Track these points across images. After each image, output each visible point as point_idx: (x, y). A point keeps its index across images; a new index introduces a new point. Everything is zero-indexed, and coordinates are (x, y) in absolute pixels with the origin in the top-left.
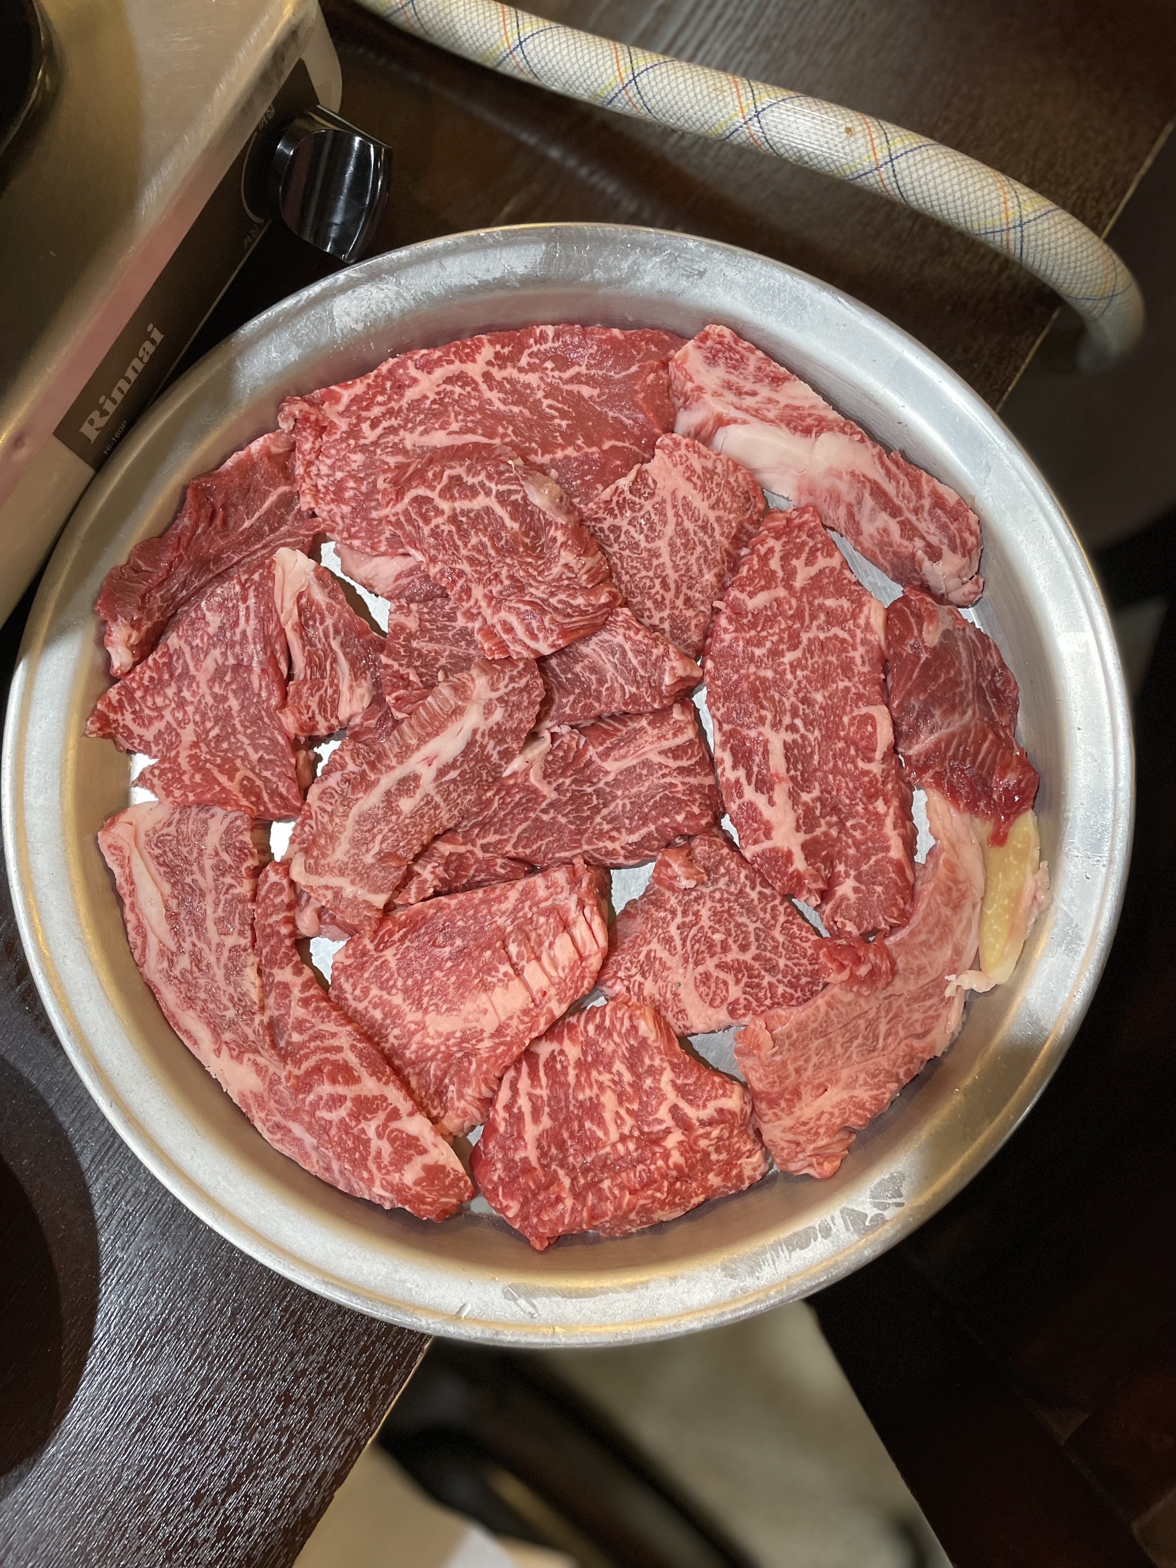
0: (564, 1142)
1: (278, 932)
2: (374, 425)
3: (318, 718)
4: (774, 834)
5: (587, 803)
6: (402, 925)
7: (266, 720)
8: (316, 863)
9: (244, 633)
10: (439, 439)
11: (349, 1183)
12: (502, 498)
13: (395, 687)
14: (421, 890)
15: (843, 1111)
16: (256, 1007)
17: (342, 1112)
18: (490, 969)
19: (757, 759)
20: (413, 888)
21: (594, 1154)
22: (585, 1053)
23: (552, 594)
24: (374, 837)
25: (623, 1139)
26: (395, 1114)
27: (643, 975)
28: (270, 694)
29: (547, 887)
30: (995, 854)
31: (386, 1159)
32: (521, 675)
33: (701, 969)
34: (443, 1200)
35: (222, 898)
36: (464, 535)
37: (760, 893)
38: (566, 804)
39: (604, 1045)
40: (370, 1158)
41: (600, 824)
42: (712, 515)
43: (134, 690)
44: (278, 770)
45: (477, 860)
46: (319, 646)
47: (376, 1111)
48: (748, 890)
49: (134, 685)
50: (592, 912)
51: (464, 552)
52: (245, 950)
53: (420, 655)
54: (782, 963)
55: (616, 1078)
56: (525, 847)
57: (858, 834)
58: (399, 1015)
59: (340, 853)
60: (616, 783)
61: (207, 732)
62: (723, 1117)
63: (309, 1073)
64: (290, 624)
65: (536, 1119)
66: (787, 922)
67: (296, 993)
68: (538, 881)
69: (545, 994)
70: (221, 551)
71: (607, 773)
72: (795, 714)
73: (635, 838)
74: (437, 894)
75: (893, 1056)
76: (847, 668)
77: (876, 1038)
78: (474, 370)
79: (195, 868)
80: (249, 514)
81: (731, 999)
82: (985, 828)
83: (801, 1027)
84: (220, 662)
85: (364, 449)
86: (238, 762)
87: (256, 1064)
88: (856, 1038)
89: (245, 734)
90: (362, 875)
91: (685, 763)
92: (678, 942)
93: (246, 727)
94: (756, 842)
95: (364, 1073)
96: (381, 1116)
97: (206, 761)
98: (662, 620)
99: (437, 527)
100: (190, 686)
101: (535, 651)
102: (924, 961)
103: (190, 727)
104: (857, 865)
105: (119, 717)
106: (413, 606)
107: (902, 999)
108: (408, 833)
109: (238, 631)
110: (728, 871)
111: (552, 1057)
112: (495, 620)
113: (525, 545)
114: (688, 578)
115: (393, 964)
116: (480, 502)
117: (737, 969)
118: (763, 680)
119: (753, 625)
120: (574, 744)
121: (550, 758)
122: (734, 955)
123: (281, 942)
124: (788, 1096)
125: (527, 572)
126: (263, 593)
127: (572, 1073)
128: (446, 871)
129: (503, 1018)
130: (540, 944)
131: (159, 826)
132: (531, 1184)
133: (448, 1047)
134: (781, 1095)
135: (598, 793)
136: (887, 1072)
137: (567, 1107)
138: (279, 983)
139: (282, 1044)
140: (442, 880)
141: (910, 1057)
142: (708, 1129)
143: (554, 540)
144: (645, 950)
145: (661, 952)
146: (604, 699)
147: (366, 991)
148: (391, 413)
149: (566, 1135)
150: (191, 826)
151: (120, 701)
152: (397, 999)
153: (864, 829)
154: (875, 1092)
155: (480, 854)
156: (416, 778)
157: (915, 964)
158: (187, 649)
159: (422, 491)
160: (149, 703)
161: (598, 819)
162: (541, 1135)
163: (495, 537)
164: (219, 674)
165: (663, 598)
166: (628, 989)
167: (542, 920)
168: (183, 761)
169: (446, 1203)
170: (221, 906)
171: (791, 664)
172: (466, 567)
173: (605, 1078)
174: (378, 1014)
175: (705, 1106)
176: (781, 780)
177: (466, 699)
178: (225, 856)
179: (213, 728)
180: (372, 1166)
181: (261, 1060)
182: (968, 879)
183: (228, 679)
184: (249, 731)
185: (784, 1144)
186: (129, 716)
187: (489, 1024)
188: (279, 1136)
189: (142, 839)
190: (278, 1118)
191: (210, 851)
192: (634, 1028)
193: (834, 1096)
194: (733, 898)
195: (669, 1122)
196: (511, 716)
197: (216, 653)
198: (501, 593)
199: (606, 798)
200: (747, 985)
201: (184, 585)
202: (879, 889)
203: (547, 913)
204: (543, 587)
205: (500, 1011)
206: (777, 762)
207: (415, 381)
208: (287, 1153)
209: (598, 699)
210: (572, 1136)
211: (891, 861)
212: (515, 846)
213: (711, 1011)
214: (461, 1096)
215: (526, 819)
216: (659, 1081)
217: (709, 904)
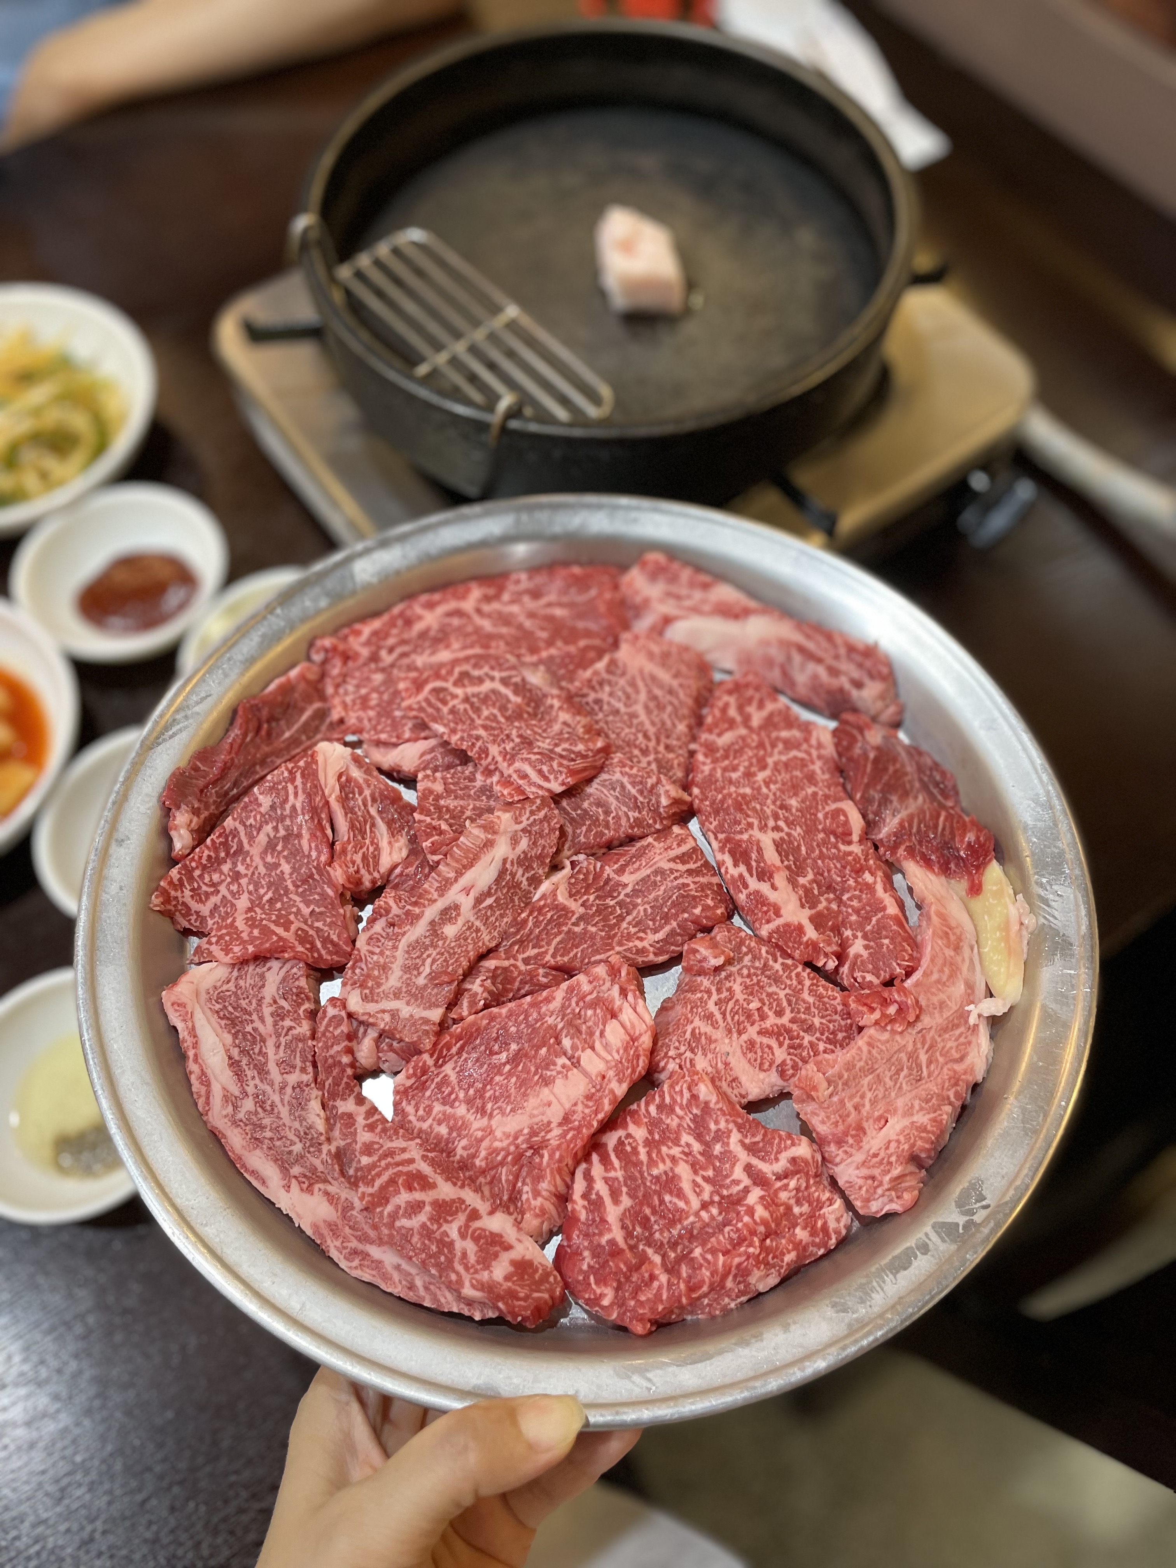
0: (648, 1219)
1: (340, 1062)
2: (391, 650)
3: (363, 871)
4: (782, 912)
5: (611, 913)
6: (459, 1038)
7: (316, 877)
8: (371, 993)
9: (294, 808)
10: (444, 656)
11: (435, 1299)
12: (505, 682)
13: (429, 836)
14: (473, 1003)
15: (908, 1137)
16: (323, 1138)
17: (422, 1217)
18: (548, 1064)
19: (754, 856)
20: (465, 1003)
21: (679, 1226)
22: (651, 1132)
23: (556, 745)
24: (424, 961)
25: (705, 1206)
26: (474, 1215)
27: (692, 1051)
28: (319, 853)
29: (590, 982)
30: (977, 904)
31: (472, 1259)
32: (539, 809)
33: (744, 1037)
34: (536, 1295)
35: (283, 1040)
36: (477, 710)
37: (783, 964)
38: (593, 915)
39: (668, 1121)
40: (457, 1260)
41: (627, 928)
42: (675, 683)
43: (193, 869)
44: (328, 920)
45: (520, 973)
46: (359, 813)
47: (456, 1212)
48: (771, 963)
49: (194, 864)
50: (635, 997)
51: (479, 722)
52: (307, 1085)
53: (448, 810)
54: (817, 1021)
55: (686, 1150)
56: (562, 956)
57: (855, 903)
58: (465, 1125)
59: (394, 979)
60: (636, 892)
61: (261, 898)
62: (797, 1166)
63: (383, 1188)
64: (333, 796)
65: (616, 1201)
66: (812, 985)
67: (361, 1121)
68: (581, 978)
69: (604, 1077)
70: (267, 755)
71: (626, 885)
72: (776, 817)
73: (660, 935)
74: (486, 1006)
75: (939, 1080)
76: (811, 778)
77: (919, 1067)
78: (468, 605)
79: (255, 1017)
80: (289, 726)
81: (778, 1061)
82: (961, 885)
83: (849, 1066)
84: (272, 836)
85: (383, 670)
86: (292, 917)
87: (327, 1193)
88: (902, 1070)
89: (297, 893)
90: (416, 996)
91: (692, 866)
92: (718, 1017)
93: (297, 887)
94: (768, 922)
95: (439, 1180)
96: (461, 1218)
97: (262, 920)
98: (649, 763)
99: (454, 707)
100: (244, 860)
101: (549, 790)
102: (942, 996)
103: (245, 897)
104: (861, 926)
105: (179, 894)
106: (438, 775)
107: (932, 1032)
108: (455, 953)
109: (288, 807)
110: (750, 950)
111: (620, 1142)
112: (511, 771)
113: (528, 713)
114: (664, 731)
115: (453, 1077)
116: (487, 686)
117: (778, 1033)
118: (744, 796)
119: (726, 757)
120: (592, 867)
121: (573, 880)
122: (772, 1020)
123: (344, 1071)
124: (853, 1132)
125: (532, 730)
126: (309, 775)
127: (642, 1151)
128: (494, 984)
129: (567, 1106)
130: (591, 1034)
131: (219, 984)
132: (622, 1266)
133: (517, 1147)
134: (846, 1133)
135: (621, 904)
136: (938, 1095)
137: (645, 1184)
138: (344, 1114)
139: (351, 1172)
140: (490, 993)
141: (955, 1080)
142: (785, 1181)
143: (552, 707)
144: (689, 1029)
145: (705, 1028)
146: (612, 827)
147: (429, 1110)
148: (403, 642)
149: (648, 1211)
150: (249, 981)
151: (180, 880)
152: (461, 1110)
153: (860, 899)
154: (932, 1115)
155: (523, 967)
156: (457, 907)
157: (935, 1000)
158: (241, 829)
159: (438, 684)
160: (207, 880)
161: (624, 925)
162: (624, 1214)
163: (503, 709)
164: (271, 846)
165: (647, 747)
166: (681, 1067)
167: (590, 1012)
168: (240, 924)
169: (540, 1298)
170: (282, 1048)
171: (764, 781)
172: (481, 732)
173: (676, 1151)
174: (443, 1130)
175: (777, 1160)
176: (778, 869)
177: (495, 833)
178: (283, 1003)
179: (266, 893)
180: (460, 1268)
181: (331, 1189)
182: (959, 925)
183: (279, 848)
184: (301, 890)
185: (860, 1182)
186: (187, 893)
187: (555, 1114)
188: (356, 1263)
189: (203, 996)
190: (354, 1244)
191: (268, 1000)
192: (694, 1097)
193: (896, 1125)
194: (759, 972)
195: (746, 1181)
196: (535, 843)
197: (268, 828)
198: (513, 749)
199: (627, 907)
200: (790, 1047)
201: (235, 784)
202: (886, 941)
203: (593, 1005)
204: (548, 741)
205: (564, 1100)
206: (771, 856)
207: (420, 618)
208: (367, 1278)
209: (607, 826)
210: (654, 1212)
211: (890, 917)
212: (554, 956)
213: (762, 1075)
214: (536, 1193)
215: (560, 933)
216: (728, 1144)
217: (739, 980)
